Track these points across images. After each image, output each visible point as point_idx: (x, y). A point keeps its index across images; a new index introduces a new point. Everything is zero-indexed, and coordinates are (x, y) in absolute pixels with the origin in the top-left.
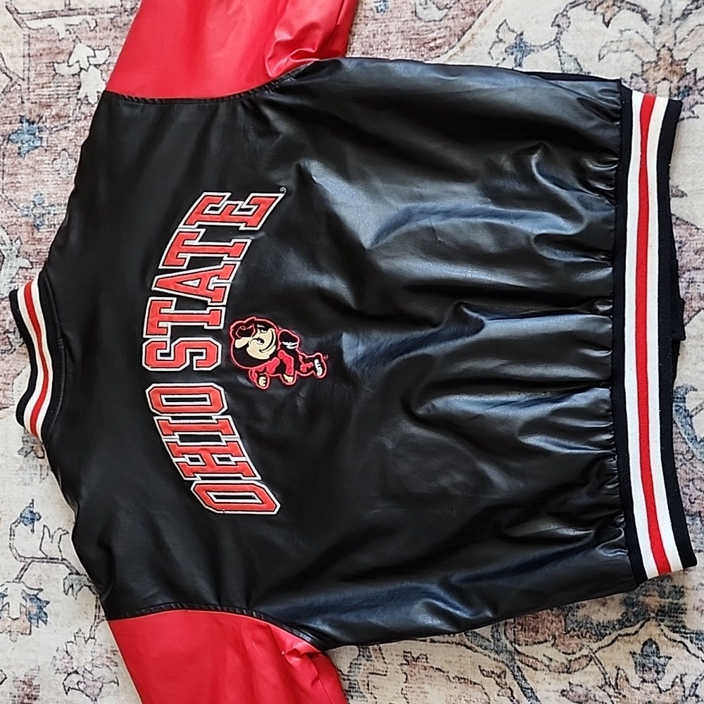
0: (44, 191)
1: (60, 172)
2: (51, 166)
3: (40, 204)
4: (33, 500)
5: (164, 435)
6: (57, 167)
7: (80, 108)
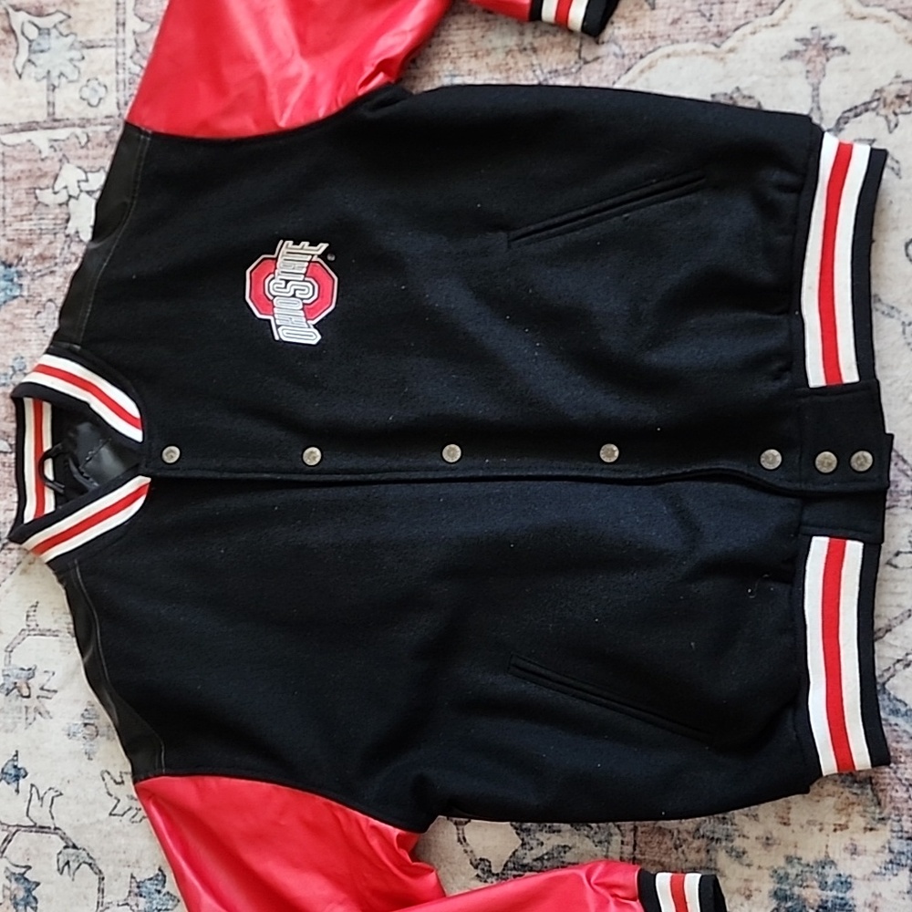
0: (26, 354)
1: (45, 329)
2: (34, 321)
3: (20, 370)
4: (17, 752)
6: (42, 323)
7: (69, 247)
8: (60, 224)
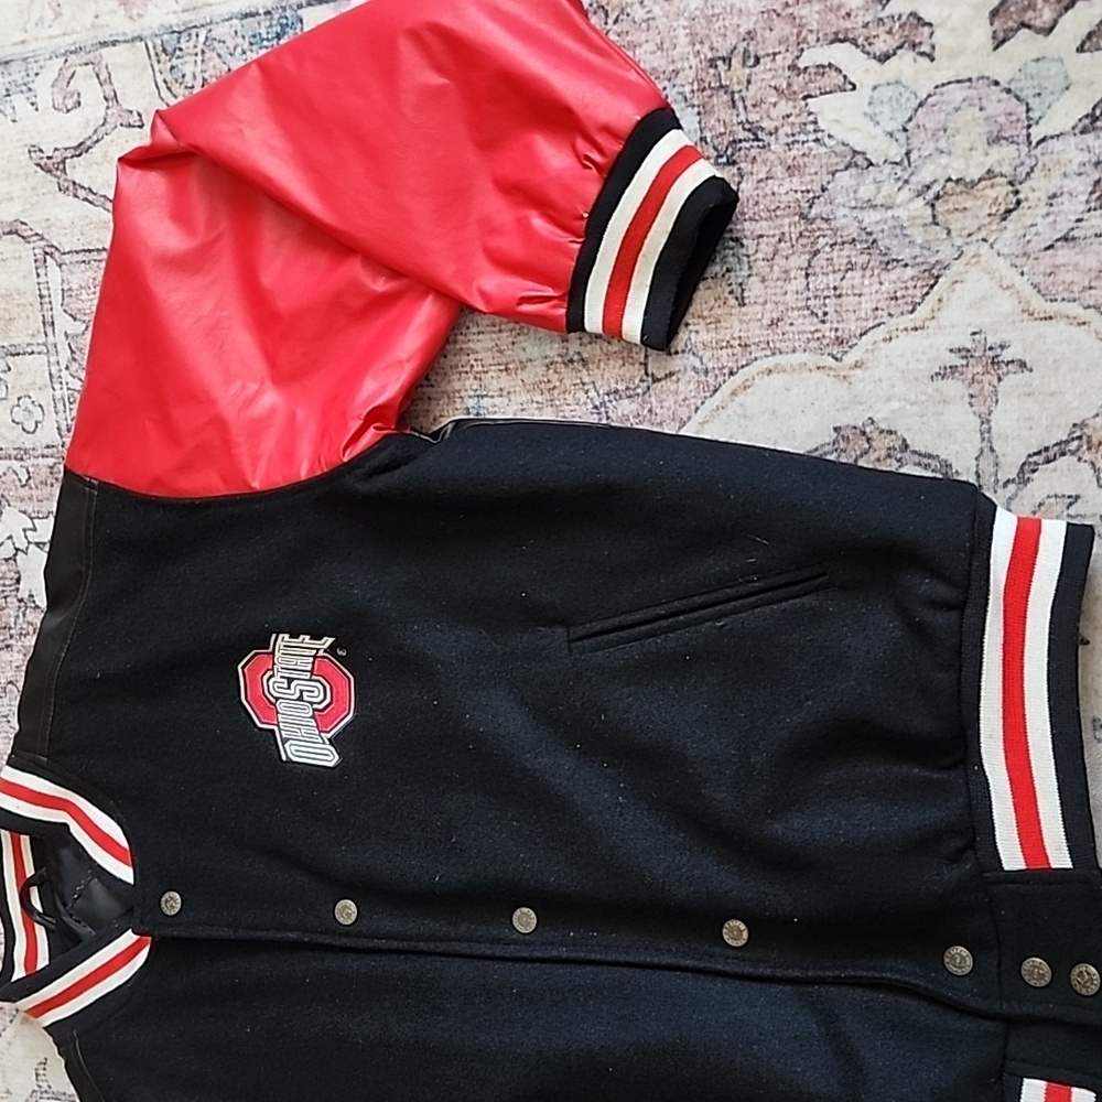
8: (11, 586)
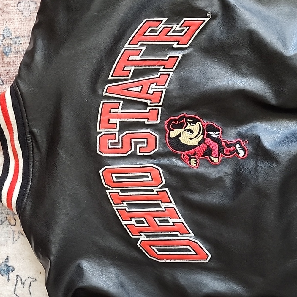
0: (11, 27)
1: (23, 12)
2: (16, 8)
3: (8, 37)
4: (8, 257)
5: (115, 204)
6: (21, 8)
